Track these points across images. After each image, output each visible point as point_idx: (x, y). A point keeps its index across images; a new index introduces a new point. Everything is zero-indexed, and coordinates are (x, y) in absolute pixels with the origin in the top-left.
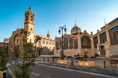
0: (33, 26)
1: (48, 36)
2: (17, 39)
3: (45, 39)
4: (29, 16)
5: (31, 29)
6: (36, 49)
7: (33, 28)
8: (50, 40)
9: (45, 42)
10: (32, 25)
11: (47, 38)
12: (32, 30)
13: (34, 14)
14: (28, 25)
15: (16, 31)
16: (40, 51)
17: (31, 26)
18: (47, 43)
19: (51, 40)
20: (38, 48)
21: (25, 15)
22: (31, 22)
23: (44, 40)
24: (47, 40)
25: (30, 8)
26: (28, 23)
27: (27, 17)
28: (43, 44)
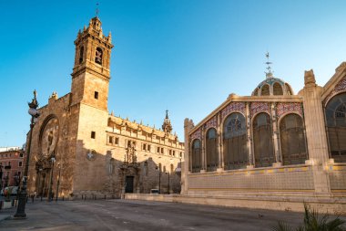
0: (104, 83)
1: (167, 127)
2: (48, 132)
3: (150, 135)
4: (89, 45)
5: (96, 94)
6: (117, 169)
7: (104, 92)
8: (170, 141)
9: (153, 146)
10: (100, 81)
11: (162, 134)
12: (100, 96)
13: (110, 42)
14: (83, 78)
15: (46, 107)
16: (130, 179)
17: (97, 85)
18: (160, 150)
19: (175, 141)
20: (124, 167)
21: (77, 44)
22: (97, 67)
23: (149, 139)
24: (158, 138)
25: (95, 20)
26: (84, 69)
27: (82, 49)
28: (143, 152)
